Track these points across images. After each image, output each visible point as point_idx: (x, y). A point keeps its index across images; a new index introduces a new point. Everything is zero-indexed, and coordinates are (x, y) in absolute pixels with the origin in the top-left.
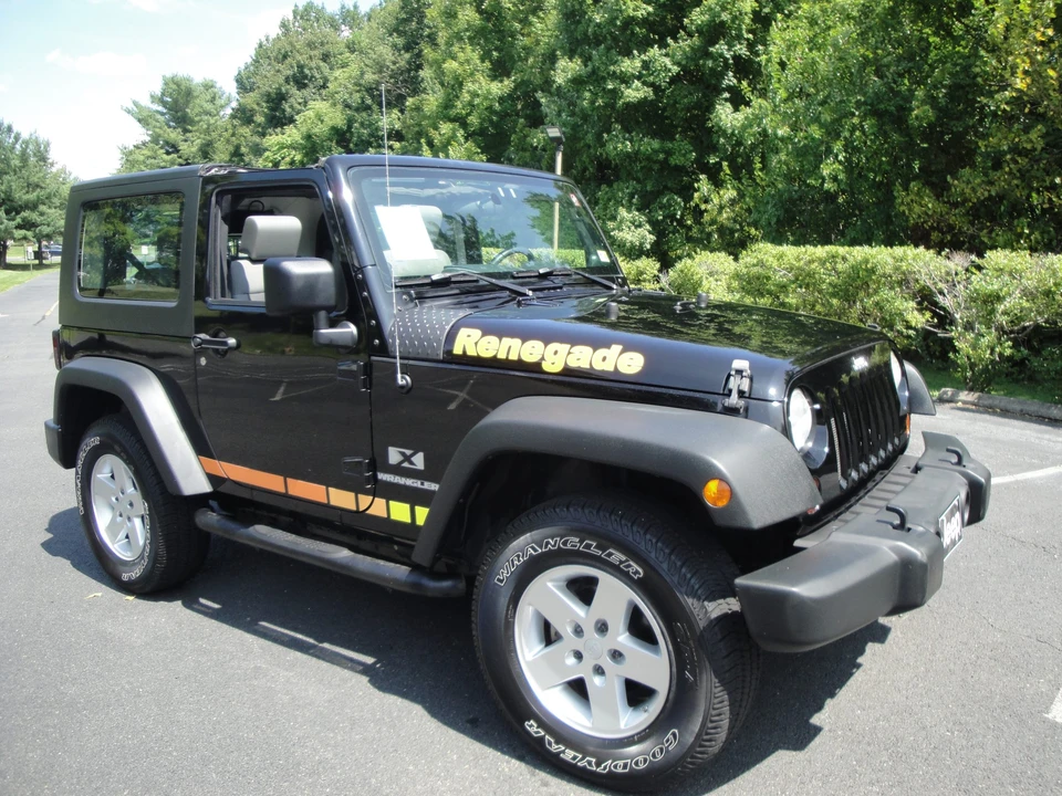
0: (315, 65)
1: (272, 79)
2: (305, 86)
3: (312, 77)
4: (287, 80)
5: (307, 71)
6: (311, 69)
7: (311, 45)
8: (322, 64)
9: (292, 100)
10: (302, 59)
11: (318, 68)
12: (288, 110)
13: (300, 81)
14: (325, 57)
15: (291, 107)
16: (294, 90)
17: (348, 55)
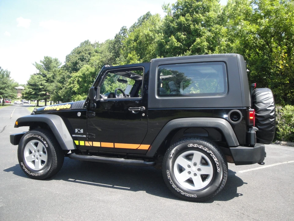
0: (86, 56)
1: (75, 59)
2: (83, 61)
3: (85, 59)
4: (79, 59)
5: (84, 57)
6: (85, 57)
7: (86, 50)
8: (88, 55)
9: (79, 64)
10: (83, 54)
11: (87, 56)
12: (78, 67)
13: (82, 60)
14: (90, 54)
15: (79, 66)
16: (80, 62)
17: (95, 53)
